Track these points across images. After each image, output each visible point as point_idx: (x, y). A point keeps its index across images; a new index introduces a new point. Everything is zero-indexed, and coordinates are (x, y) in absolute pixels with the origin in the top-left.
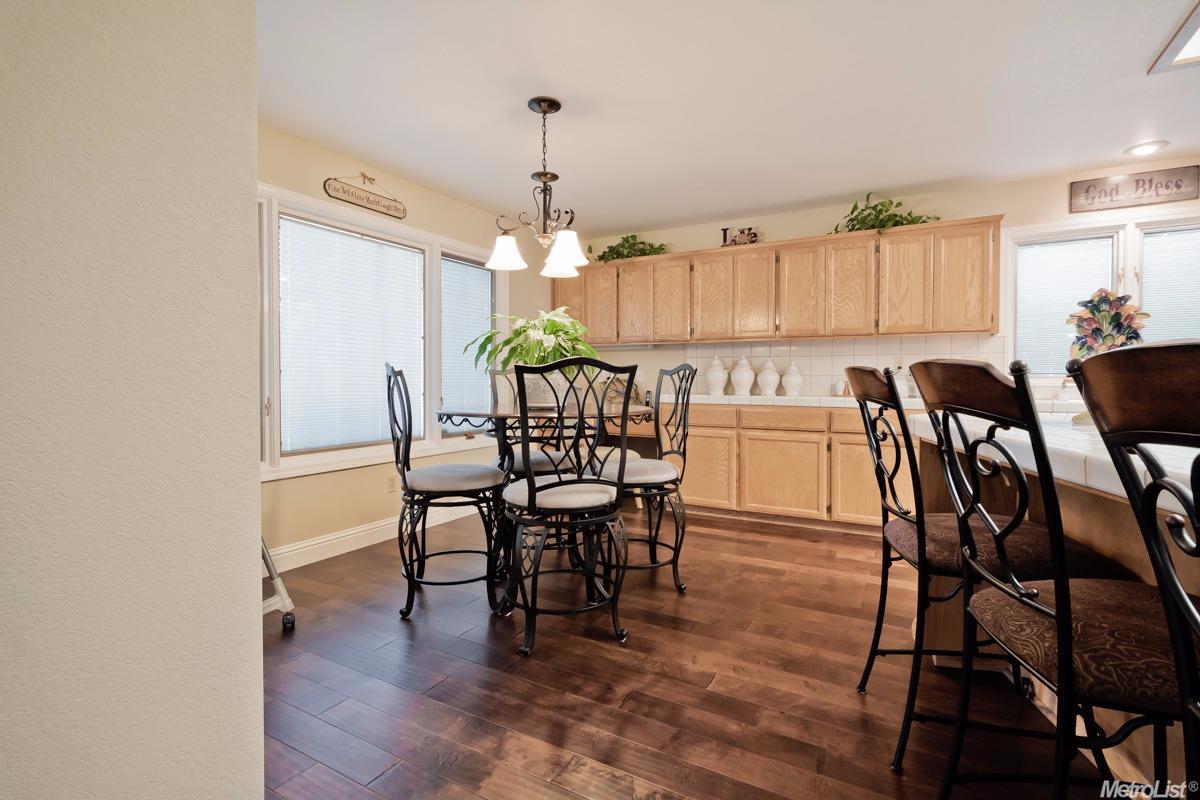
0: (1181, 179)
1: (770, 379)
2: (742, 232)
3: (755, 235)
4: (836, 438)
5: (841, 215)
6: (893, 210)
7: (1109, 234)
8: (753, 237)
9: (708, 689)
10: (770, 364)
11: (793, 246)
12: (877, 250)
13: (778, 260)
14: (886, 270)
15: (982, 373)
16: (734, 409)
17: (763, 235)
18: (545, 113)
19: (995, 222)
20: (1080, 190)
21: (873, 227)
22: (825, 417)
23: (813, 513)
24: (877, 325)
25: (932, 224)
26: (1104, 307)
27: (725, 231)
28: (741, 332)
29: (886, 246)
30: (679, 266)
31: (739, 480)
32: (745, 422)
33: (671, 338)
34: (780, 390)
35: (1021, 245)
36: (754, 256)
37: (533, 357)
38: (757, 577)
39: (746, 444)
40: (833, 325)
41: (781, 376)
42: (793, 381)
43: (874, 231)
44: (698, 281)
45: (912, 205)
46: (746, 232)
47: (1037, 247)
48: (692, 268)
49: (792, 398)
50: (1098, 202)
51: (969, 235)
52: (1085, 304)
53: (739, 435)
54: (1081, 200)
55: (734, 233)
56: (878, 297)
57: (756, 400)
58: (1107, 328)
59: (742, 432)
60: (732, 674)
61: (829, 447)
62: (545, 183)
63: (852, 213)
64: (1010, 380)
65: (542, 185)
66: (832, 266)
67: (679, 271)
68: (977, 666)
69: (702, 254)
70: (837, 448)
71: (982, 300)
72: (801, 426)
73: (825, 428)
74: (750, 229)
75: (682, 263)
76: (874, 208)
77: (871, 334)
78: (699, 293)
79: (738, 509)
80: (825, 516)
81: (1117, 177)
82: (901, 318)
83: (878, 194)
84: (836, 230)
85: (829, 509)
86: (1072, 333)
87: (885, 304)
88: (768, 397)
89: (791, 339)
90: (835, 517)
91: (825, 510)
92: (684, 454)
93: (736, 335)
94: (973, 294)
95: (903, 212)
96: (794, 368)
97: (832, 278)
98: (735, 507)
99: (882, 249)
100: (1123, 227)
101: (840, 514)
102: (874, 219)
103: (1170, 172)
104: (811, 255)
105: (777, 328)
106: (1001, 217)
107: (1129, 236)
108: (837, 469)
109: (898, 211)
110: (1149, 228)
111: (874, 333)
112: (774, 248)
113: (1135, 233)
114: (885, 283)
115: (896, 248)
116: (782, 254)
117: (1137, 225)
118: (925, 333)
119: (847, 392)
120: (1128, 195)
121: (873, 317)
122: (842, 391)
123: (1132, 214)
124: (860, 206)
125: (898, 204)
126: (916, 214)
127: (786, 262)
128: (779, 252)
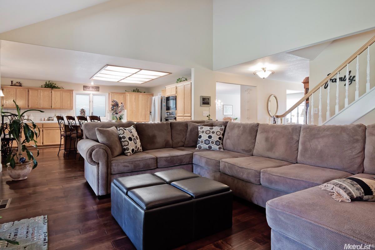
0: (97, 88)
3: (21, 84)
4: (44, 129)
5: (43, 83)
6: (54, 85)
7: (89, 95)
11: (32, 88)
12: (51, 92)
13: (28, 91)
14: (53, 97)
15: (72, 117)
19: (72, 91)
20: (85, 87)
21: (50, 88)
22: (42, 125)
23: (39, 144)
25: (62, 89)
27: (12, 81)
29: (53, 92)
35: (76, 94)
36: (21, 90)
40: (42, 106)
41: (28, 117)
43: (51, 89)
45: (58, 85)
46: (18, 83)
47: (79, 95)
48: (3, 90)
50: (87, 89)
51: (68, 92)
54: (85, 89)
55: (14, 83)
56: (51, 102)
58: (83, 112)
61: (43, 131)
66: (42, 94)
68: (71, 150)
69: (6, 87)
70: (45, 131)
71: (70, 104)
73: (42, 127)
76: (50, 83)
80: (42, 145)
81: (89, 86)
82: (56, 106)
83: (51, 81)
84: (42, 86)
85: (43, 143)
86: (80, 112)
87: (53, 103)
90: (44, 144)
91: (42, 143)
94: (69, 103)
96: (31, 115)
97: (42, 97)
99: (52, 92)
101: (45, 144)
102: (50, 86)
103: (96, 87)
104: (37, 91)
105: (28, 106)
106: (73, 90)
107: (91, 95)
108: (44, 135)
109: (55, 85)
110: (94, 95)
111: (51, 108)
112: (27, 88)
113: (92, 95)
114: (53, 99)
115: (55, 93)
116: (29, 90)
117: (92, 94)
118: (60, 109)
119: (44, 120)
120: (91, 89)
121: (51, 105)
122: (43, 120)
123: (91, 92)
124: (47, 83)
125: (55, 84)
126: (59, 87)
127: (30, 92)
128: (28, 89)
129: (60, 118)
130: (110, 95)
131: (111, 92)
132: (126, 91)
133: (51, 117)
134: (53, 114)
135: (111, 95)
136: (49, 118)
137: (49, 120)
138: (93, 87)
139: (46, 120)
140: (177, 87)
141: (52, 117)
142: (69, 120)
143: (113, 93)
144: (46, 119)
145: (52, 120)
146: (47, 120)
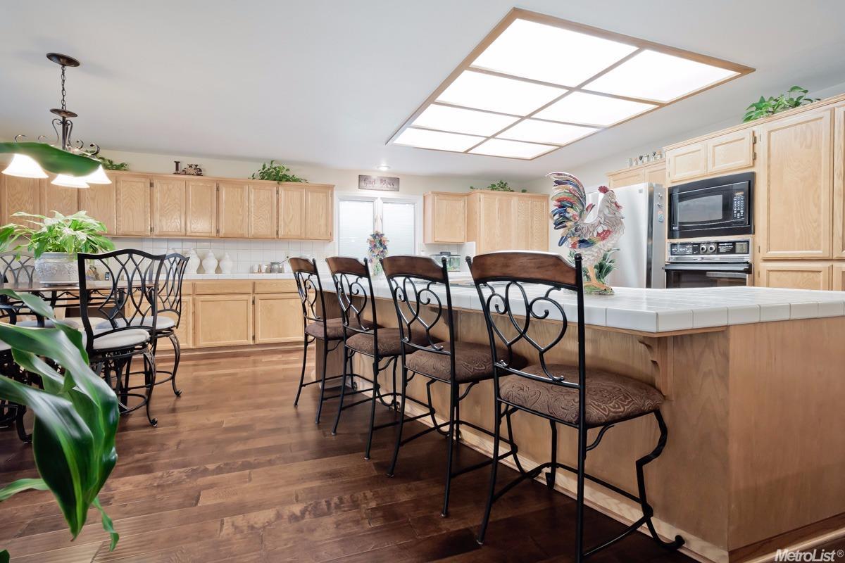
0: (394, 182)
1: (211, 263)
2: (190, 166)
3: (200, 170)
4: (257, 297)
5: (257, 168)
6: (284, 172)
7: (371, 200)
8: (199, 172)
9: (224, 426)
10: (211, 254)
11: (228, 182)
12: (277, 192)
13: (218, 189)
14: (282, 204)
16: (191, 283)
17: (205, 171)
18: (64, 66)
19: (331, 188)
20: (362, 179)
21: (275, 180)
22: (251, 286)
23: (244, 342)
24: (277, 234)
25: (303, 183)
26: (377, 237)
27: (177, 163)
28: (192, 232)
29: (282, 191)
30: (141, 182)
31: (194, 328)
32: (199, 291)
33: (134, 234)
34: (218, 270)
35: (341, 200)
36: (201, 184)
37: (71, 247)
38: (223, 378)
39: (199, 305)
40: (252, 232)
41: (219, 262)
42: (227, 264)
43: (276, 182)
44: (157, 195)
45: (294, 172)
46: (194, 167)
47: (347, 202)
48: (152, 185)
49: (227, 274)
50: (369, 186)
51: (320, 192)
52: (372, 236)
53: (194, 300)
54: (363, 184)
55: (183, 166)
56: (278, 218)
57: (220, 276)
58: (378, 245)
59: (197, 297)
60: (232, 418)
61: (253, 302)
62: (64, 118)
63: (263, 169)
64: (364, 263)
65: (61, 119)
66: (252, 197)
67: (141, 186)
69: (161, 177)
70: (258, 302)
71: (326, 225)
72: (237, 291)
73: (251, 291)
74: (196, 166)
75: (143, 180)
76: (275, 168)
77: (274, 239)
78: (157, 203)
79: (194, 347)
80: (251, 342)
81: (374, 176)
82: (290, 231)
83: (277, 162)
84: (253, 176)
85: (254, 338)
86: (368, 246)
87: (281, 223)
88: (211, 274)
89: (226, 238)
90: (257, 341)
91: (251, 339)
92: (179, 314)
93: (188, 234)
94: (322, 222)
95: (290, 174)
96: (227, 256)
97: (253, 205)
98: (191, 347)
99: (280, 192)
100: (377, 198)
101: (260, 340)
102: (275, 175)
103: (391, 179)
104: (239, 190)
105: (218, 231)
106: (334, 186)
107: (379, 202)
108: (259, 315)
109: (288, 173)
110: (386, 201)
111: (276, 238)
112: (214, 181)
113: (381, 202)
114: (282, 211)
115: (287, 193)
116: (221, 186)
117: (381, 198)
118: (301, 239)
119: (260, 271)
120: (378, 185)
121: (275, 229)
122: (256, 270)
123: (379, 193)
124: (268, 166)
125: (288, 170)
126: (296, 177)
127: (223, 191)
128: (218, 184)
129: (305, 266)
130: (429, 201)
131: (433, 193)
132: (472, 188)
133: (277, 261)
134: (282, 255)
135: (433, 200)
136: (273, 264)
137: (271, 271)
138: (382, 180)
139: (263, 271)
140: (756, 135)
141: (278, 263)
142: (343, 273)
143: (438, 194)
144: (264, 267)
145: (280, 271)
146: (267, 272)
